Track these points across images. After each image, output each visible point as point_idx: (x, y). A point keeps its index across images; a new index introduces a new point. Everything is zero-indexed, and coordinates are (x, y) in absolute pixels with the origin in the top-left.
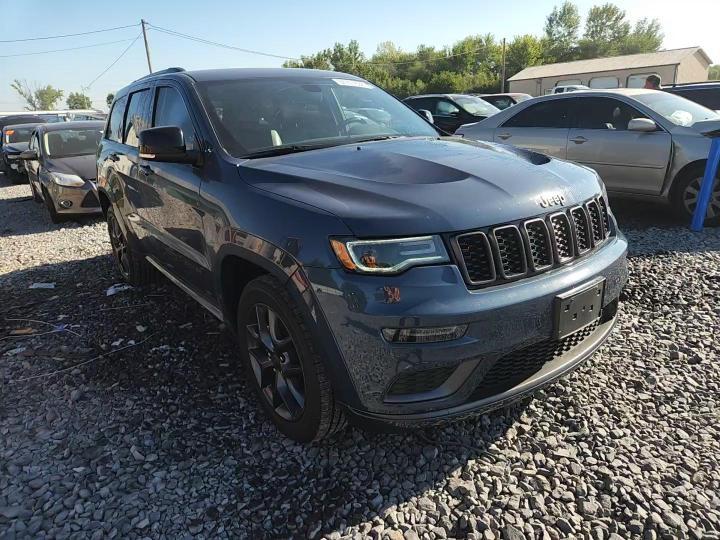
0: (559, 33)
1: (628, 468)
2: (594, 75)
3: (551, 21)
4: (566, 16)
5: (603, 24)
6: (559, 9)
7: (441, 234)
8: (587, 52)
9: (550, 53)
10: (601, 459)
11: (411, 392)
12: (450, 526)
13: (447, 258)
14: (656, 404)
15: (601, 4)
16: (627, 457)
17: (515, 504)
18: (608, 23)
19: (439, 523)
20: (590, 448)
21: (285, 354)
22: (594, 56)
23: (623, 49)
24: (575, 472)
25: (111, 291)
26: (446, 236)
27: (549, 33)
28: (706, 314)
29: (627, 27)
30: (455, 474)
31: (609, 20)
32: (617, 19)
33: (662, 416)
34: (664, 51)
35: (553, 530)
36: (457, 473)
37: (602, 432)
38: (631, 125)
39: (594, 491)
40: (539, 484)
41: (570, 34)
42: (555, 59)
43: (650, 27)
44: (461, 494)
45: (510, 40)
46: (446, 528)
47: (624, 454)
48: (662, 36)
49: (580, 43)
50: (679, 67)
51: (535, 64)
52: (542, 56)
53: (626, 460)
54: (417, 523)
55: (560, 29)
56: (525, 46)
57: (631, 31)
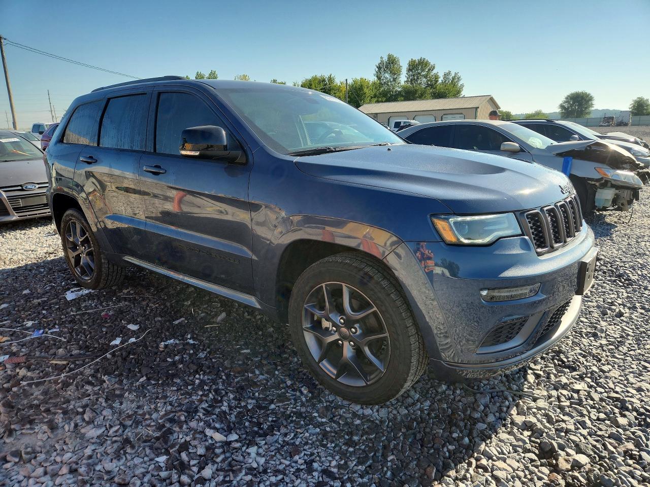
0: (386, 78)
1: (628, 392)
2: (417, 113)
3: (379, 68)
4: (390, 65)
5: (419, 73)
6: (385, 59)
7: (514, 212)
8: (409, 95)
9: (380, 94)
10: (606, 388)
11: (497, 342)
12: (537, 452)
13: (520, 232)
14: (615, 346)
15: (416, 58)
16: (622, 384)
17: (572, 427)
18: (423, 73)
19: (527, 451)
20: (593, 381)
21: (357, 326)
22: (414, 99)
23: (434, 94)
24: (596, 399)
25: (70, 296)
26: (520, 214)
27: (379, 78)
28: (604, 283)
29: (437, 77)
30: (512, 412)
31: (423, 70)
32: (429, 70)
33: (625, 354)
34: (464, 97)
35: (610, 440)
36: (514, 411)
37: (595, 369)
38: (502, 148)
39: (617, 411)
40: (578, 412)
41: (394, 80)
42: (384, 99)
43: (453, 79)
44: (527, 426)
45: (350, 82)
46: (534, 453)
47: (618, 383)
48: (462, 86)
49: (403, 87)
50: (478, 110)
51: (370, 102)
52: (375, 96)
53: (623, 386)
54: (509, 453)
55: (387, 75)
56: (361, 88)
57: (440, 81)
